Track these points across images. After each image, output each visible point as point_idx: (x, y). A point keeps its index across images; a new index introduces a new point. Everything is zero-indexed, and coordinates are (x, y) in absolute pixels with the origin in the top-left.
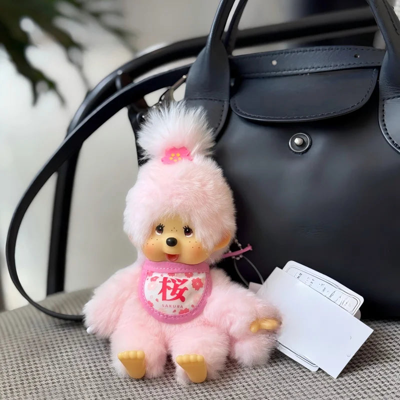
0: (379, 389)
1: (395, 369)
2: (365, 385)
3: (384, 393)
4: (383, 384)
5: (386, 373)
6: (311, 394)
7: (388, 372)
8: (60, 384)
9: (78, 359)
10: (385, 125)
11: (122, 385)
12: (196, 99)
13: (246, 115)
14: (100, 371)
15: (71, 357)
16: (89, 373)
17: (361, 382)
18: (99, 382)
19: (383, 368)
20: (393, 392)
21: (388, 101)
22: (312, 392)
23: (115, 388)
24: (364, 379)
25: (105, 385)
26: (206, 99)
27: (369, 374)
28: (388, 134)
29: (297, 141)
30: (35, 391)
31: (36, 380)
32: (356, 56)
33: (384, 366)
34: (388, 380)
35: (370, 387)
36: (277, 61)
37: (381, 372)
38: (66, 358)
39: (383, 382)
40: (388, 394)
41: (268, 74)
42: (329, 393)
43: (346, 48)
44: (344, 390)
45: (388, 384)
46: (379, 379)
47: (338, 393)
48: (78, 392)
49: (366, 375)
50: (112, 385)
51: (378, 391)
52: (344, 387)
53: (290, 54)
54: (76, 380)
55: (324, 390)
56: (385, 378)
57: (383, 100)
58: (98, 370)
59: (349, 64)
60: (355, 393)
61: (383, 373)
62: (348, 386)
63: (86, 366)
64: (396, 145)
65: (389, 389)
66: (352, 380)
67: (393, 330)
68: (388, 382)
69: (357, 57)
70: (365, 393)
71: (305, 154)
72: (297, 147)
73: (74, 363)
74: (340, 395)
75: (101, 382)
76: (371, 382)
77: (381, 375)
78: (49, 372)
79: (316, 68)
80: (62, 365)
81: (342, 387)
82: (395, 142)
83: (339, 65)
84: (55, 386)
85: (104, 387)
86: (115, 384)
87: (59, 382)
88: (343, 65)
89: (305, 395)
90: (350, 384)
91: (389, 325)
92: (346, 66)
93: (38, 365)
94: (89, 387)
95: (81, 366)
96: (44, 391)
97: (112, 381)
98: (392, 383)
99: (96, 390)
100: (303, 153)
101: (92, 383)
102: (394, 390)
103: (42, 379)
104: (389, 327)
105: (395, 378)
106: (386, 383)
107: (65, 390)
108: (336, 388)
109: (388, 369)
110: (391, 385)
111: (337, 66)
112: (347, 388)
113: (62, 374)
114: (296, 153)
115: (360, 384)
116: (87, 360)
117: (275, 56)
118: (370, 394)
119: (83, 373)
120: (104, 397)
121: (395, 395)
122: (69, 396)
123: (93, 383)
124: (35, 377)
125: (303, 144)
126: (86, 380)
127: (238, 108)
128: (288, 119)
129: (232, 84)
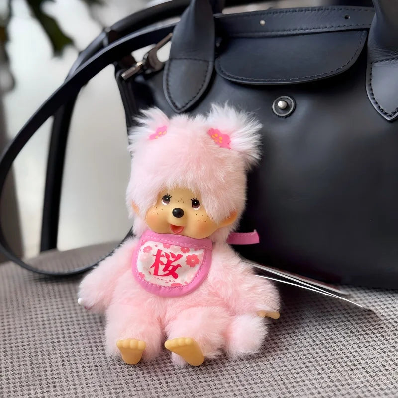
0: (349, 363)
1: (369, 342)
2: (335, 359)
3: (353, 367)
4: (354, 359)
5: (359, 347)
6: (279, 367)
7: (361, 345)
8: (29, 347)
9: (52, 322)
10: (371, 89)
11: (92, 350)
12: (180, 59)
13: (229, 76)
14: (72, 335)
15: (45, 319)
16: (61, 336)
17: (333, 355)
18: (69, 347)
19: (357, 341)
20: (363, 368)
21: (376, 64)
22: (281, 364)
23: (84, 353)
24: (336, 352)
25: (75, 350)
26: (191, 59)
27: (342, 347)
28: (374, 98)
29: (281, 104)
30: (4, 354)
31: (7, 342)
32: (346, 18)
33: (359, 339)
34: (360, 354)
35: (340, 360)
36: (265, 21)
37: (354, 346)
38: (40, 320)
39: (354, 356)
40: (358, 369)
41: (256, 34)
42: (298, 366)
43: (336, 9)
44: (314, 363)
45: (359, 358)
46: (351, 353)
47: (307, 367)
48: (46, 357)
49: (338, 348)
50: (82, 349)
51: (348, 366)
52: (314, 360)
53: (278, 14)
54: (47, 343)
55: (293, 362)
56: (357, 352)
57: (371, 63)
58: (70, 333)
59: (339, 26)
60: (324, 367)
61: (356, 346)
62: (318, 359)
63: (59, 329)
64: (382, 111)
65: (360, 363)
66: (323, 353)
67: (373, 301)
68: (360, 356)
69: (348, 18)
70: (335, 367)
71: (287, 118)
72: (280, 111)
73: (47, 326)
74: (309, 369)
75: (71, 347)
76: (343, 356)
77: (354, 349)
78: (22, 334)
79: (305, 30)
80: (35, 328)
81: (312, 360)
82: (381, 108)
83: (328, 27)
84: (25, 349)
85: (73, 352)
86: (85, 349)
87: (29, 345)
88: (333, 27)
89: (273, 368)
90: (321, 357)
91: (370, 296)
92: (348, 27)
93: (12, 327)
94: (58, 352)
95: (54, 329)
96: (13, 354)
97: (82, 345)
98: (365, 357)
99: (65, 355)
100: (286, 117)
101: (61, 347)
102: (365, 366)
103: (13, 341)
104: (370, 298)
105: (367, 352)
106: (358, 357)
107: (34, 354)
108: (306, 361)
109: (362, 343)
110: (362, 359)
111: (326, 28)
112: (317, 361)
113: (34, 336)
114: (279, 116)
115: (331, 357)
116: (61, 323)
117: (263, 16)
118: (339, 369)
119: (55, 337)
120: (71, 362)
121: (365, 370)
122: (36, 360)
123: (63, 347)
124: (6, 338)
125: (287, 108)
126: (56, 344)
127: (223, 69)
128: (271, 81)
129: (218, 45)
